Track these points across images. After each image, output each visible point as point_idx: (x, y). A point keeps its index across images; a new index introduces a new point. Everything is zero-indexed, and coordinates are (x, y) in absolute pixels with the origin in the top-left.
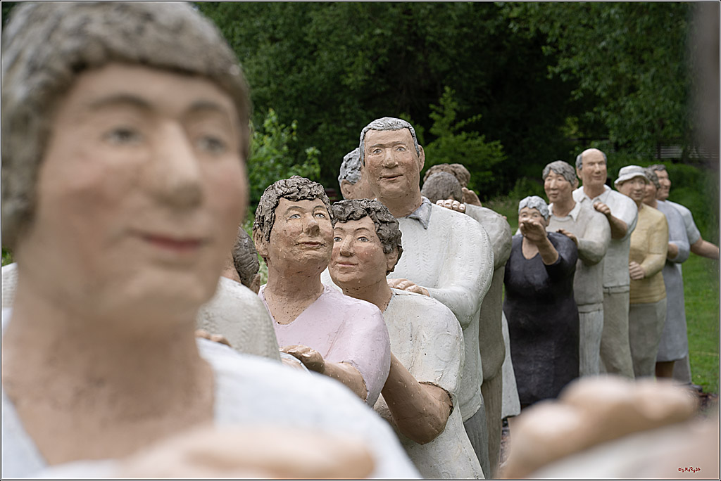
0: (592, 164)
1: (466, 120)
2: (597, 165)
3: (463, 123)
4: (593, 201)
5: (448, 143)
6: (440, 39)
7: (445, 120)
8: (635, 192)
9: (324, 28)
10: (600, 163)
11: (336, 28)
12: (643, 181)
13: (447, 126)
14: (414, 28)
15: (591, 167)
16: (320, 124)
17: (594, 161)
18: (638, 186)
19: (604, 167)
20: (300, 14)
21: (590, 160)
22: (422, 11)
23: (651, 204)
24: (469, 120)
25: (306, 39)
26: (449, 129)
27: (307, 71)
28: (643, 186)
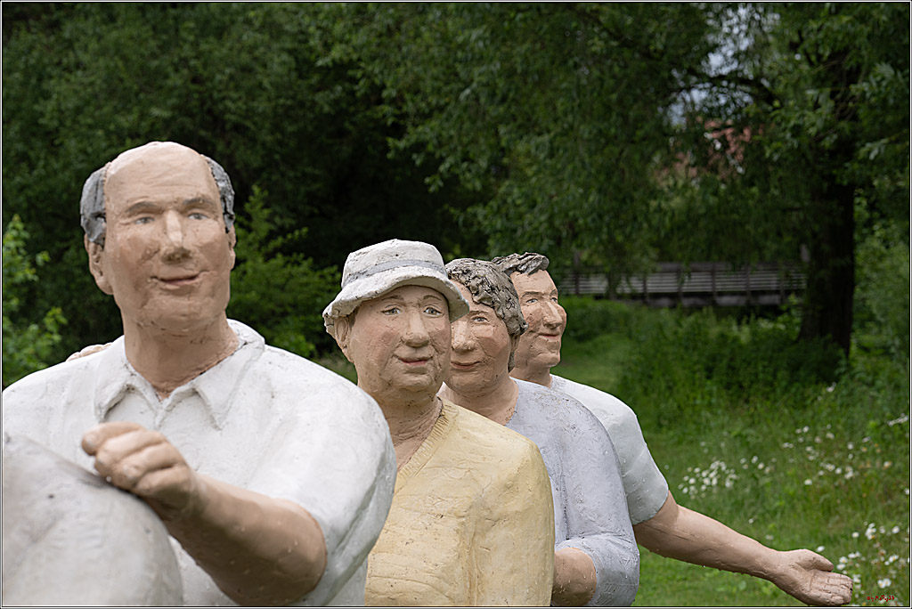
0: (148, 212)
1: (285, 237)
2: (172, 218)
3: (280, 240)
4: (167, 401)
5: (255, 271)
6: (246, 117)
7: (251, 236)
8: (405, 352)
9: (71, 104)
10: (191, 208)
11: (88, 103)
12: (440, 306)
13: (257, 245)
14: (209, 103)
15: (145, 232)
16: (67, 249)
17: (156, 196)
18: (416, 324)
19: (212, 230)
20: (33, 81)
21: (137, 192)
22: (218, 77)
23: (482, 398)
24: (289, 236)
25: (42, 121)
26: (259, 249)
27: (45, 167)
28: (439, 323)
